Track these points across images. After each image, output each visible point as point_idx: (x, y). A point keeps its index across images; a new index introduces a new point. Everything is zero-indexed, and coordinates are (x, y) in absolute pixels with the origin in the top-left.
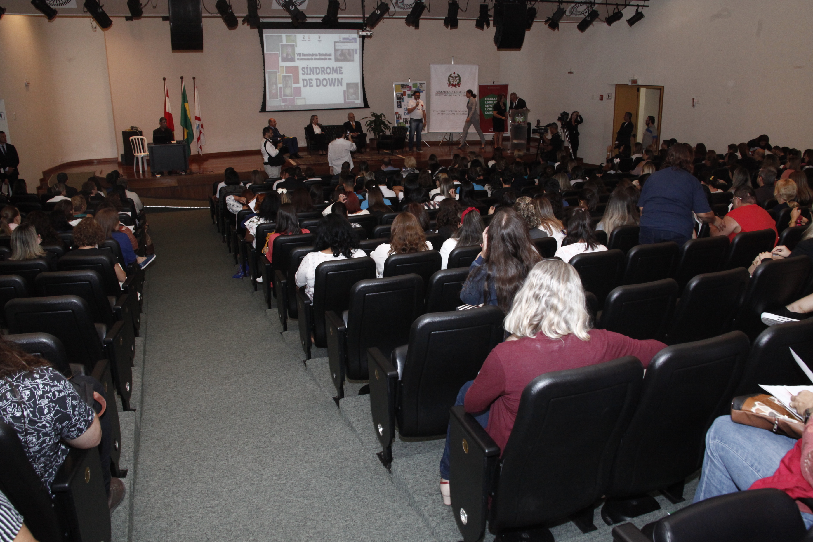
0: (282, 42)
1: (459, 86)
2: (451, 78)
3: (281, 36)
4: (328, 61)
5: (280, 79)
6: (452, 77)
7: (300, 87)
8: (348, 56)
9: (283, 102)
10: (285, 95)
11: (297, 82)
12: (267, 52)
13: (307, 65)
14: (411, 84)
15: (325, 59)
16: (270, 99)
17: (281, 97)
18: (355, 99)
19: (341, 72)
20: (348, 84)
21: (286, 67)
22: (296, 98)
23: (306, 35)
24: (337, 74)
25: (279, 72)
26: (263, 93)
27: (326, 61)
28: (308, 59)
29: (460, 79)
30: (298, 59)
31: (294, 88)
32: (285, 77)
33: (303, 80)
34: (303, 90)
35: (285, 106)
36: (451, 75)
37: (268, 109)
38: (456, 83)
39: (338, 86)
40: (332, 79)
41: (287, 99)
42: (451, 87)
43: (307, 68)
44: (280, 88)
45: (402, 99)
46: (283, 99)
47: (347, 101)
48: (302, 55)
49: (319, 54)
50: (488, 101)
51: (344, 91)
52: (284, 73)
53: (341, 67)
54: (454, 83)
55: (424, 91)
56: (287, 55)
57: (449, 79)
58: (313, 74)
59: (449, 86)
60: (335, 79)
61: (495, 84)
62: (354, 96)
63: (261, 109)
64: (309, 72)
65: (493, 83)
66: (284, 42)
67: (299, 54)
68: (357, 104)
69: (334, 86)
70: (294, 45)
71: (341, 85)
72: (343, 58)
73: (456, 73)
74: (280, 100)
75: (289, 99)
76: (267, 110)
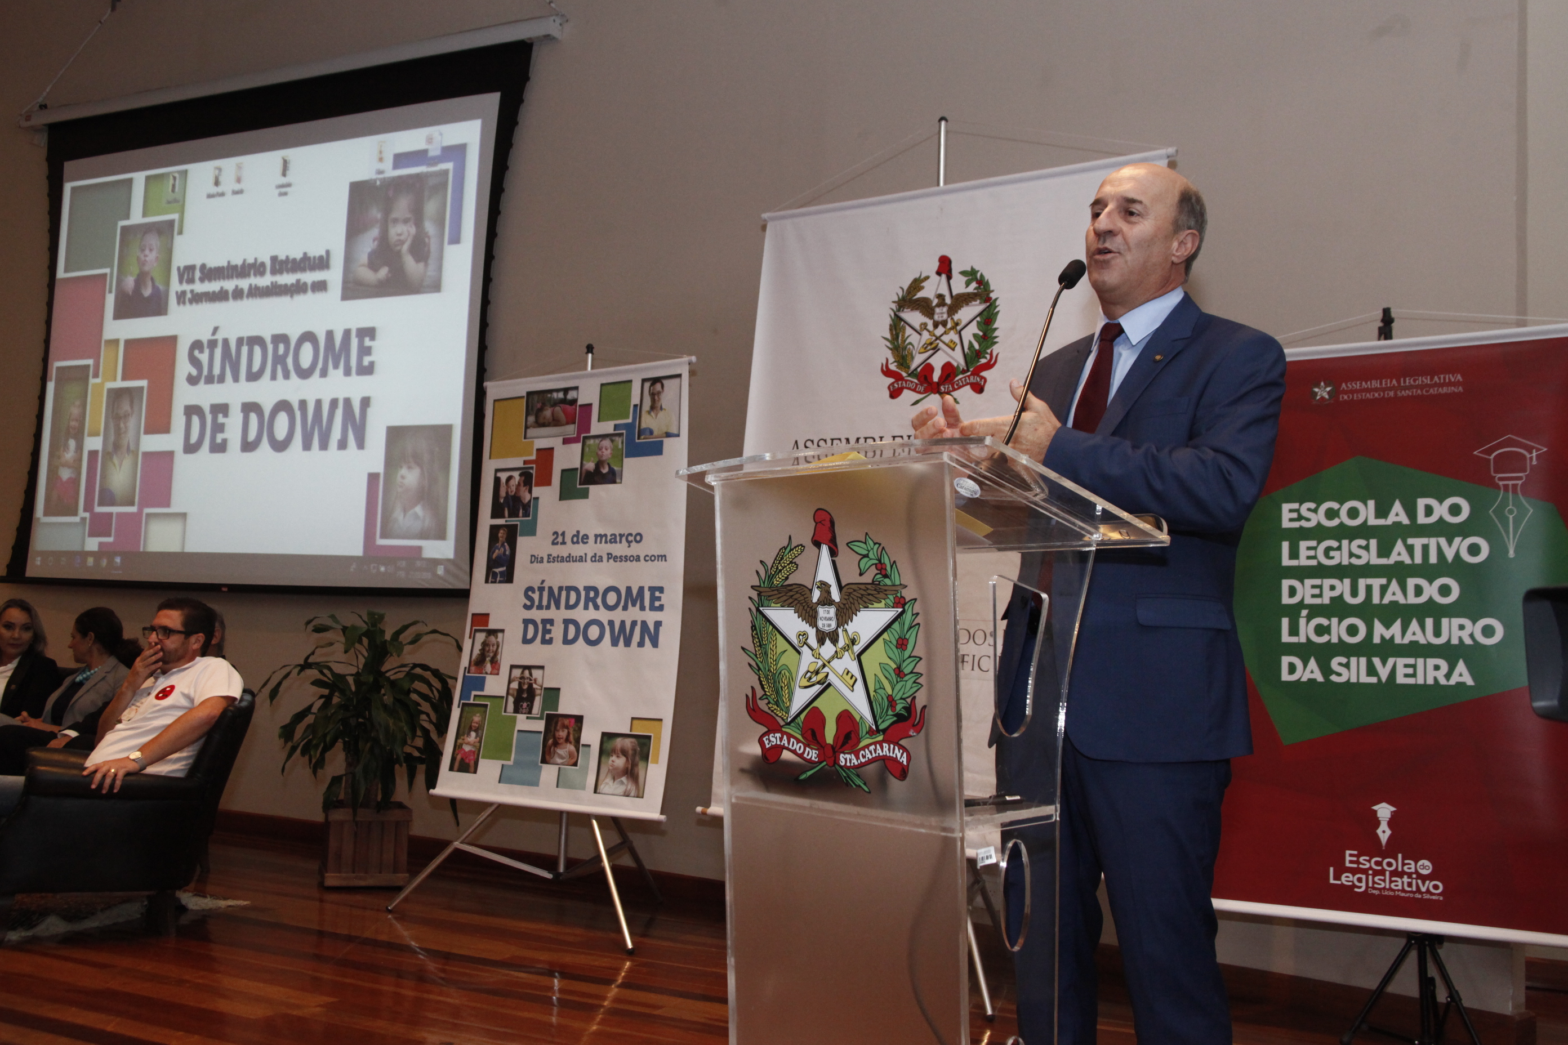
0: (127, 217)
1: (979, 388)
2: (914, 317)
3: (130, 181)
4: (310, 297)
5: (97, 412)
6: (925, 307)
7: (170, 455)
8: (410, 264)
9: (93, 534)
10: (108, 498)
11: (160, 424)
12: (66, 271)
13: (216, 330)
14: (588, 394)
15: (299, 288)
16: (46, 514)
17: (88, 508)
18: (424, 535)
19: (366, 361)
20: (395, 434)
21: (129, 343)
22: (148, 515)
23: (229, 165)
24: (347, 373)
25: (96, 375)
26: (23, 485)
27: (300, 299)
28: (221, 296)
29: (987, 320)
30: (181, 297)
31: (148, 455)
32: (116, 395)
33: (192, 411)
34: (183, 463)
35: (97, 555)
36: (917, 284)
37: (35, 567)
38: (958, 358)
39: (343, 445)
40: (319, 403)
41: (110, 515)
42: (908, 396)
43: (213, 344)
44: (93, 454)
45: (526, 507)
46: (96, 518)
47: (381, 542)
48: (198, 274)
49: (274, 259)
50: (1319, 533)
51: (373, 478)
52: (115, 380)
53: (369, 332)
54: (938, 362)
55: (667, 442)
56: (140, 281)
57: (897, 325)
58: (236, 379)
59: (895, 394)
60: (334, 403)
61: (1401, 342)
62: (418, 509)
63: (8, 566)
64: (217, 371)
65: (1386, 331)
66: (136, 217)
67: (187, 273)
68: (435, 562)
69: (324, 446)
70: (171, 223)
71: (361, 445)
72: (383, 272)
73: (956, 269)
74: (83, 519)
75: (119, 515)
76: (30, 573)
